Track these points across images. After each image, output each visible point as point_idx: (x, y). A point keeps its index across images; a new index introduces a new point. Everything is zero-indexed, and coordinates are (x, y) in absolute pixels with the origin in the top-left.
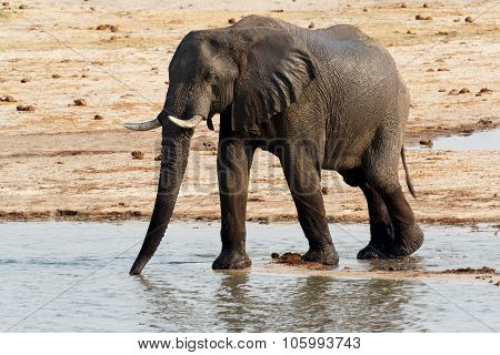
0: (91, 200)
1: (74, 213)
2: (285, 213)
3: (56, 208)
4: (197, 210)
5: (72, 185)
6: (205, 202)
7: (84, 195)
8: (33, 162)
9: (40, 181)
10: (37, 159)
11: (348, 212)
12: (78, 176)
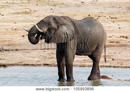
0: (52, 61)
1: (48, 65)
2: (103, 65)
3: (43, 63)
4: (80, 64)
5: (47, 57)
6: (82, 62)
7: (50, 60)
8: (37, 51)
9: (39, 56)
10: (38, 50)
11: (119, 65)
12: (49, 55)
